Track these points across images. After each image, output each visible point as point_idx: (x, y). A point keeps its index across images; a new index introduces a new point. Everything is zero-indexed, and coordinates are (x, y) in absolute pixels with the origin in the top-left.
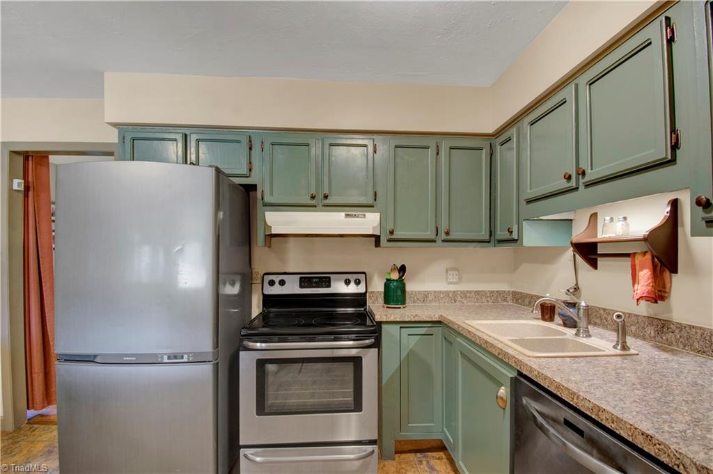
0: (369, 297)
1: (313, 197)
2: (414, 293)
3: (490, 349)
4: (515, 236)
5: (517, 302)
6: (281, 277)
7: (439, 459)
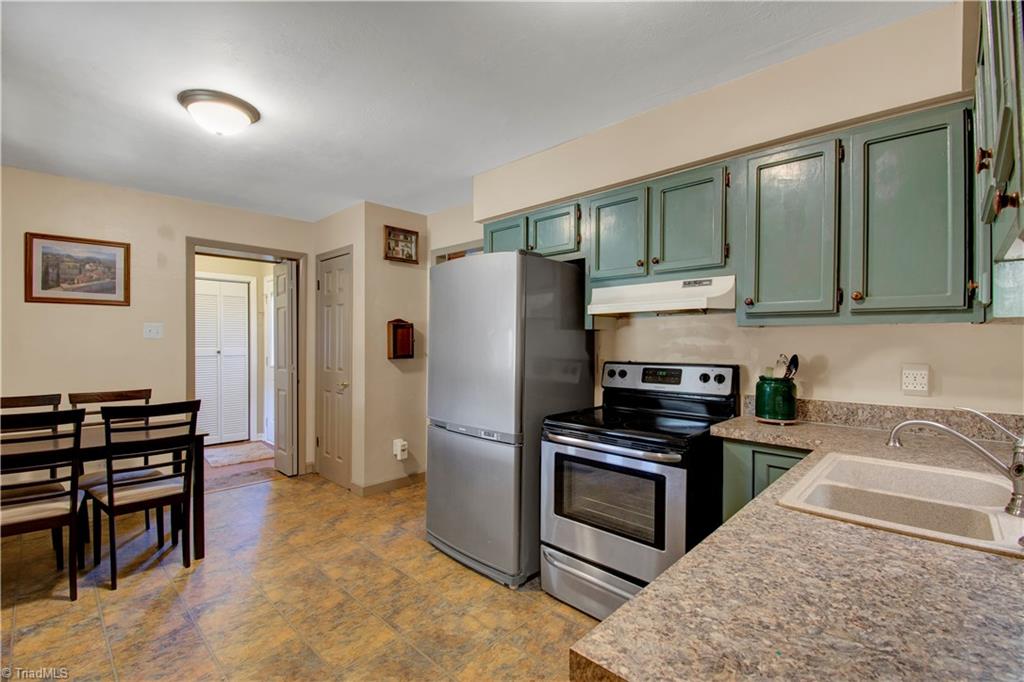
0: (745, 403)
1: (641, 266)
6: (623, 367)
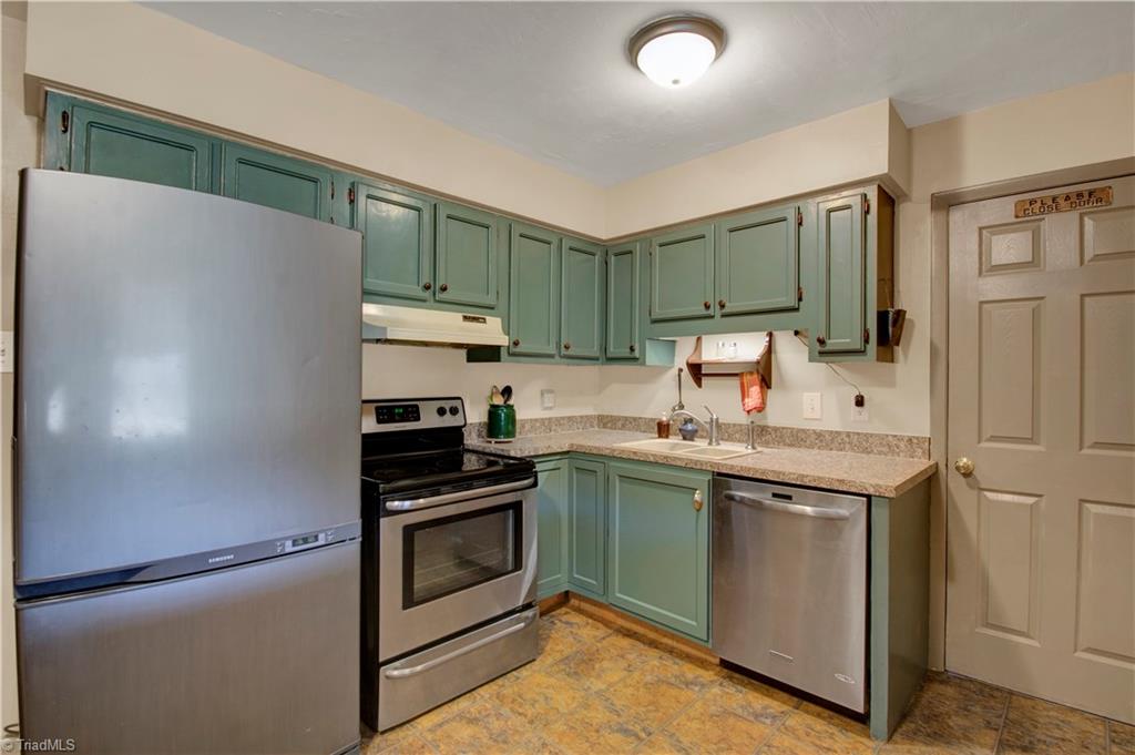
1: (427, 288)
2: (524, 422)
3: (674, 463)
4: (637, 354)
5: (605, 426)
7: (566, 613)
